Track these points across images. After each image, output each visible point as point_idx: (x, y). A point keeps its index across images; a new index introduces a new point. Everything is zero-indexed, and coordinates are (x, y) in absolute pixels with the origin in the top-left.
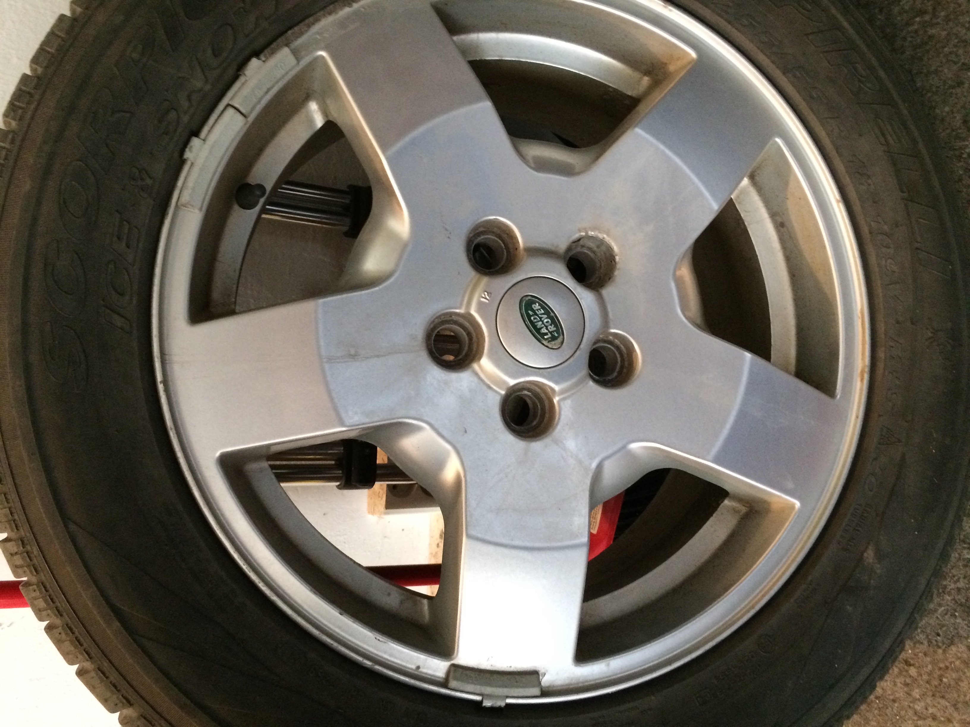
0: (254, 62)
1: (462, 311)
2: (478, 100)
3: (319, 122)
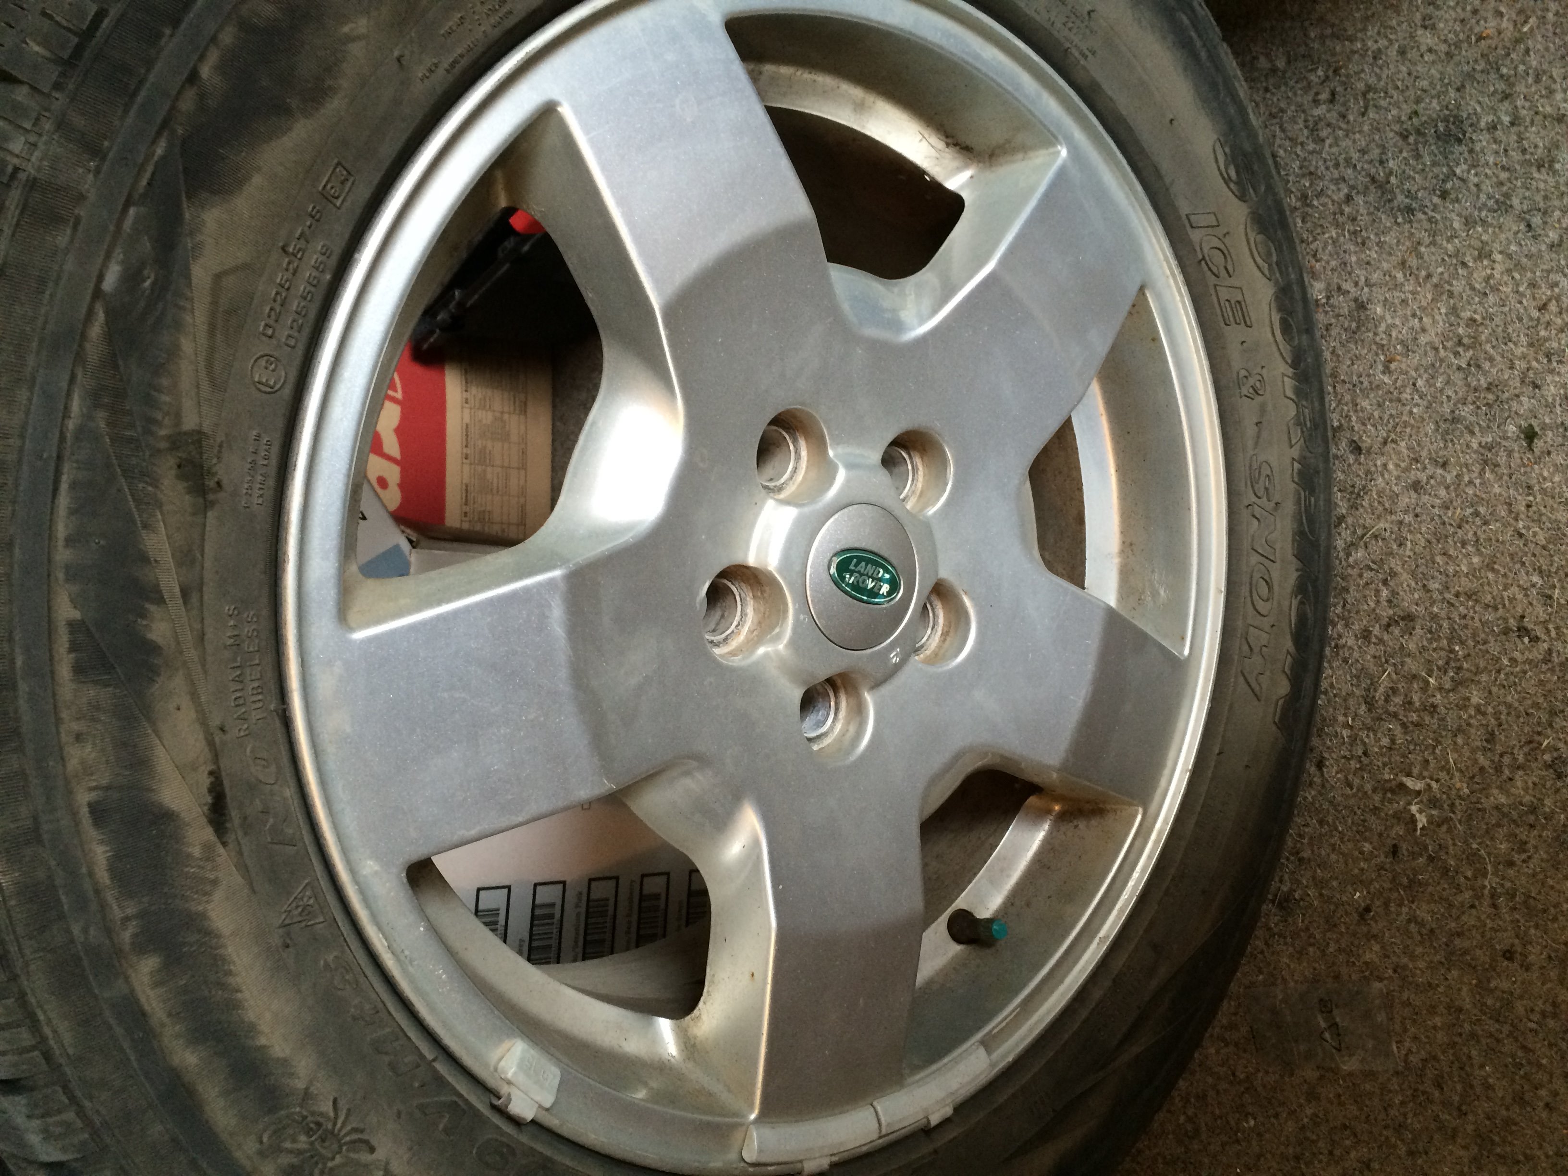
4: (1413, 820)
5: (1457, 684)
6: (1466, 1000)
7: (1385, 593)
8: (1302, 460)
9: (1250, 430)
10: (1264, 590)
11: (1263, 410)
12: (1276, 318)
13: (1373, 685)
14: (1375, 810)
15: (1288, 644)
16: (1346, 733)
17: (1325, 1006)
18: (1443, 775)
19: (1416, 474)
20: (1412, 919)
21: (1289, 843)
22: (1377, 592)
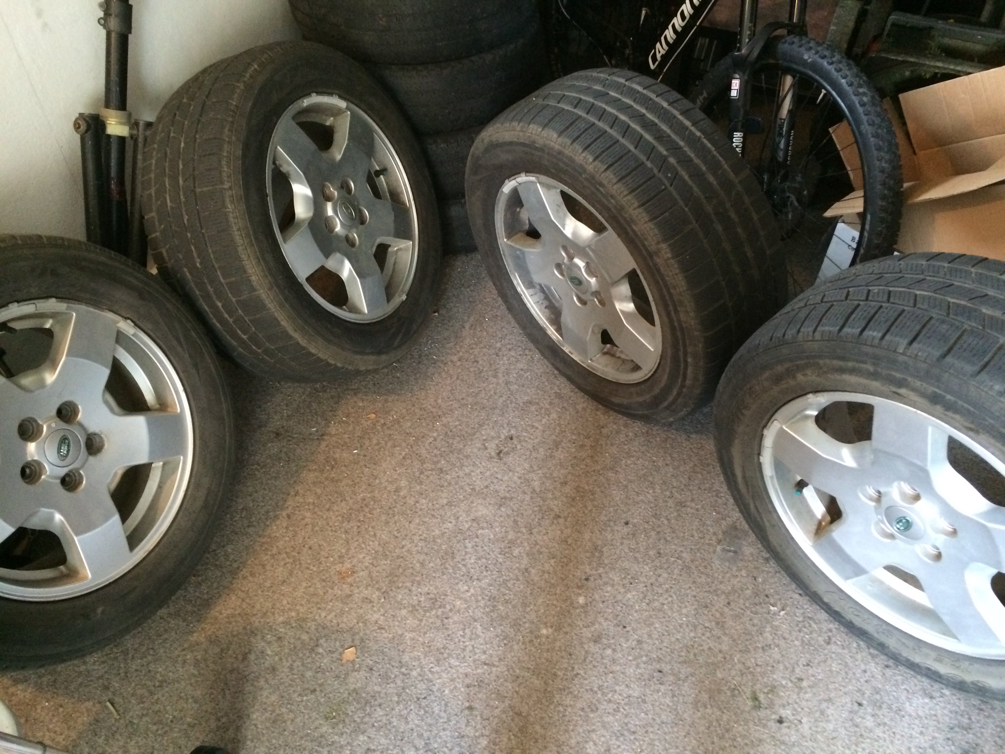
0: (54, 300)
1: (41, 423)
2: (106, 367)
3: (48, 326)
4: (773, 606)
5: (803, 641)
6: (722, 587)
7: (839, 643)
8: (888, 647)
9: (904, 640)
10: (856, 613)
11: (908, 647)
12: (933, 669)
13: (816, 623)
14: (780, 599)
15: (837, 609)
16: (806, 607)
17: (735, 552)
18: (781, 621)
19: (869, 673)
20: (748, 588)
21: (783, 572)
22: (840, 641)
